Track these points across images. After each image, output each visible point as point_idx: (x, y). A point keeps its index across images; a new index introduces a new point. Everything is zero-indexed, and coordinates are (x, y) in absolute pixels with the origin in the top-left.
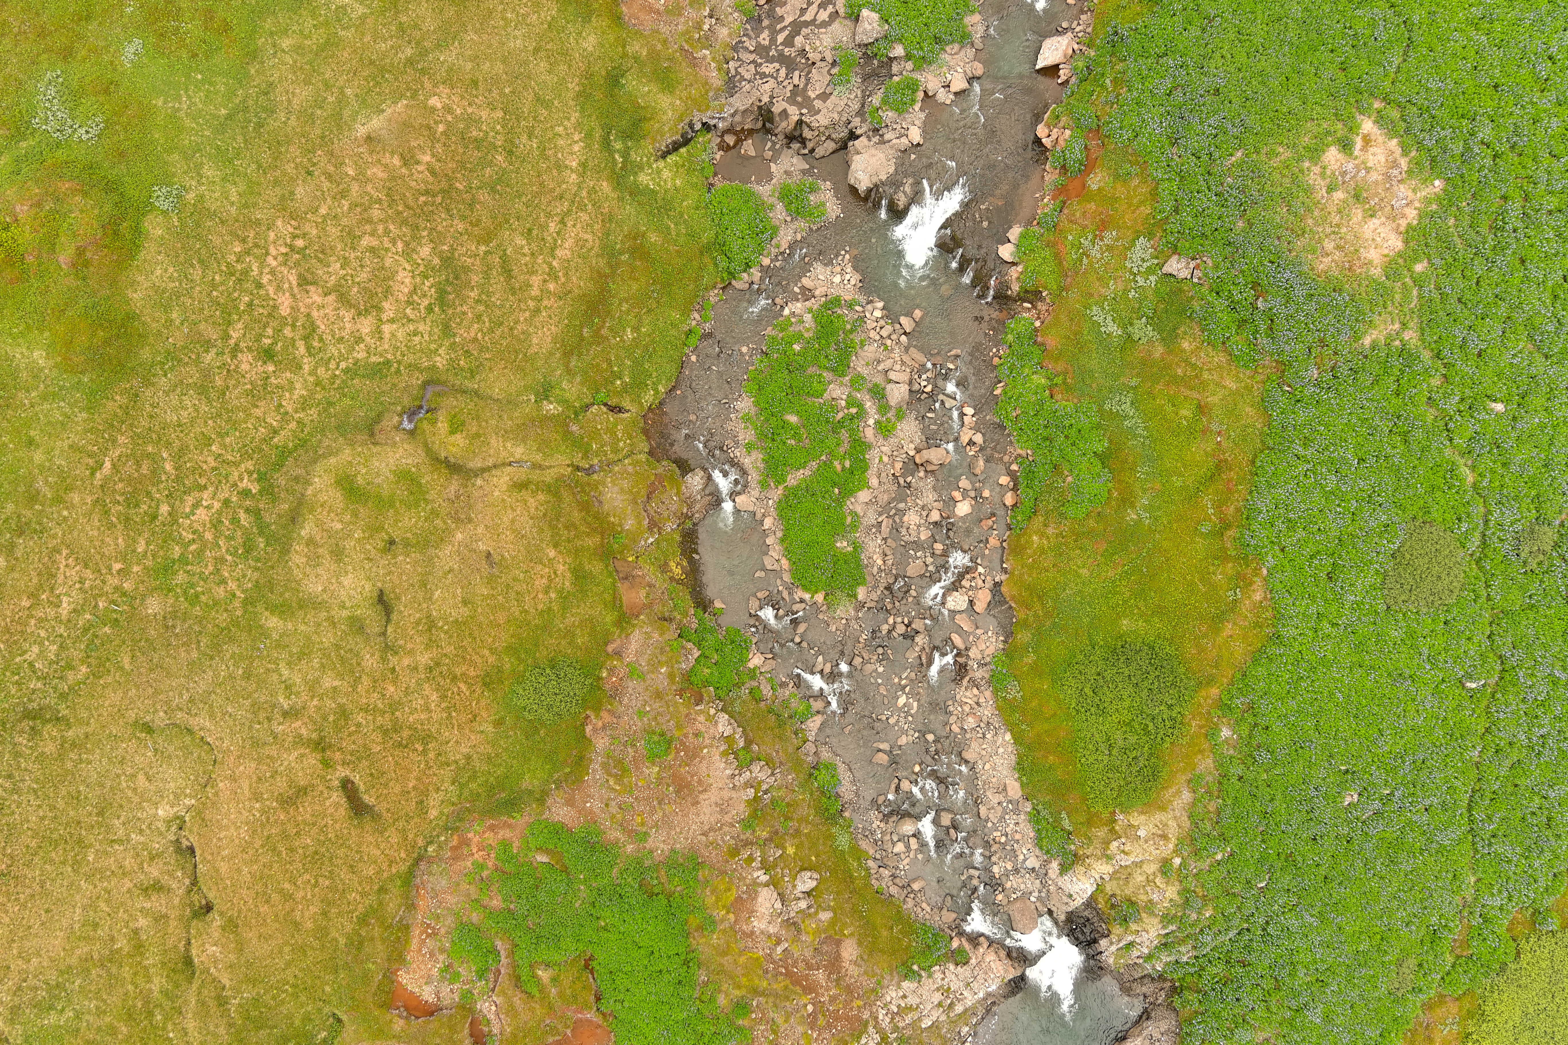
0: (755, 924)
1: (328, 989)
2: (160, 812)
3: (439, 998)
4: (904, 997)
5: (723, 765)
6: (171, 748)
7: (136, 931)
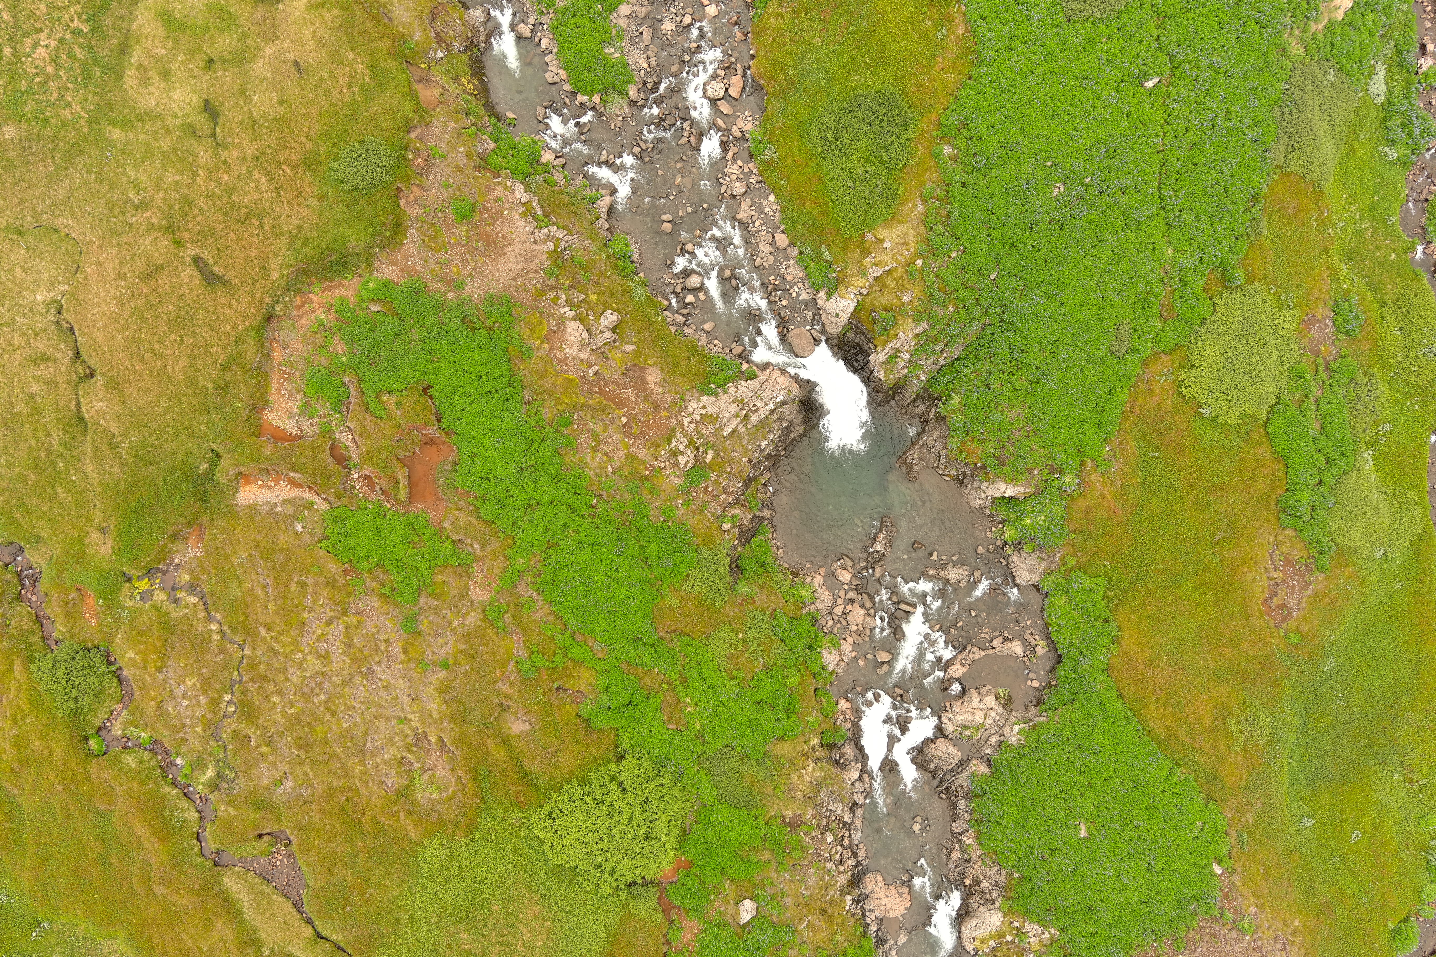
0: (567, 350)
1: (203, 427)
2: (39, 297)
3: (301, 431)
4: (704, 407)
5: (523, 224)
6: (42, 245)
7: (31, 396)
